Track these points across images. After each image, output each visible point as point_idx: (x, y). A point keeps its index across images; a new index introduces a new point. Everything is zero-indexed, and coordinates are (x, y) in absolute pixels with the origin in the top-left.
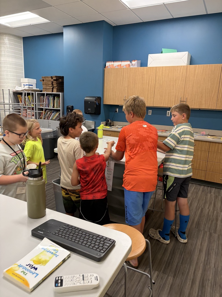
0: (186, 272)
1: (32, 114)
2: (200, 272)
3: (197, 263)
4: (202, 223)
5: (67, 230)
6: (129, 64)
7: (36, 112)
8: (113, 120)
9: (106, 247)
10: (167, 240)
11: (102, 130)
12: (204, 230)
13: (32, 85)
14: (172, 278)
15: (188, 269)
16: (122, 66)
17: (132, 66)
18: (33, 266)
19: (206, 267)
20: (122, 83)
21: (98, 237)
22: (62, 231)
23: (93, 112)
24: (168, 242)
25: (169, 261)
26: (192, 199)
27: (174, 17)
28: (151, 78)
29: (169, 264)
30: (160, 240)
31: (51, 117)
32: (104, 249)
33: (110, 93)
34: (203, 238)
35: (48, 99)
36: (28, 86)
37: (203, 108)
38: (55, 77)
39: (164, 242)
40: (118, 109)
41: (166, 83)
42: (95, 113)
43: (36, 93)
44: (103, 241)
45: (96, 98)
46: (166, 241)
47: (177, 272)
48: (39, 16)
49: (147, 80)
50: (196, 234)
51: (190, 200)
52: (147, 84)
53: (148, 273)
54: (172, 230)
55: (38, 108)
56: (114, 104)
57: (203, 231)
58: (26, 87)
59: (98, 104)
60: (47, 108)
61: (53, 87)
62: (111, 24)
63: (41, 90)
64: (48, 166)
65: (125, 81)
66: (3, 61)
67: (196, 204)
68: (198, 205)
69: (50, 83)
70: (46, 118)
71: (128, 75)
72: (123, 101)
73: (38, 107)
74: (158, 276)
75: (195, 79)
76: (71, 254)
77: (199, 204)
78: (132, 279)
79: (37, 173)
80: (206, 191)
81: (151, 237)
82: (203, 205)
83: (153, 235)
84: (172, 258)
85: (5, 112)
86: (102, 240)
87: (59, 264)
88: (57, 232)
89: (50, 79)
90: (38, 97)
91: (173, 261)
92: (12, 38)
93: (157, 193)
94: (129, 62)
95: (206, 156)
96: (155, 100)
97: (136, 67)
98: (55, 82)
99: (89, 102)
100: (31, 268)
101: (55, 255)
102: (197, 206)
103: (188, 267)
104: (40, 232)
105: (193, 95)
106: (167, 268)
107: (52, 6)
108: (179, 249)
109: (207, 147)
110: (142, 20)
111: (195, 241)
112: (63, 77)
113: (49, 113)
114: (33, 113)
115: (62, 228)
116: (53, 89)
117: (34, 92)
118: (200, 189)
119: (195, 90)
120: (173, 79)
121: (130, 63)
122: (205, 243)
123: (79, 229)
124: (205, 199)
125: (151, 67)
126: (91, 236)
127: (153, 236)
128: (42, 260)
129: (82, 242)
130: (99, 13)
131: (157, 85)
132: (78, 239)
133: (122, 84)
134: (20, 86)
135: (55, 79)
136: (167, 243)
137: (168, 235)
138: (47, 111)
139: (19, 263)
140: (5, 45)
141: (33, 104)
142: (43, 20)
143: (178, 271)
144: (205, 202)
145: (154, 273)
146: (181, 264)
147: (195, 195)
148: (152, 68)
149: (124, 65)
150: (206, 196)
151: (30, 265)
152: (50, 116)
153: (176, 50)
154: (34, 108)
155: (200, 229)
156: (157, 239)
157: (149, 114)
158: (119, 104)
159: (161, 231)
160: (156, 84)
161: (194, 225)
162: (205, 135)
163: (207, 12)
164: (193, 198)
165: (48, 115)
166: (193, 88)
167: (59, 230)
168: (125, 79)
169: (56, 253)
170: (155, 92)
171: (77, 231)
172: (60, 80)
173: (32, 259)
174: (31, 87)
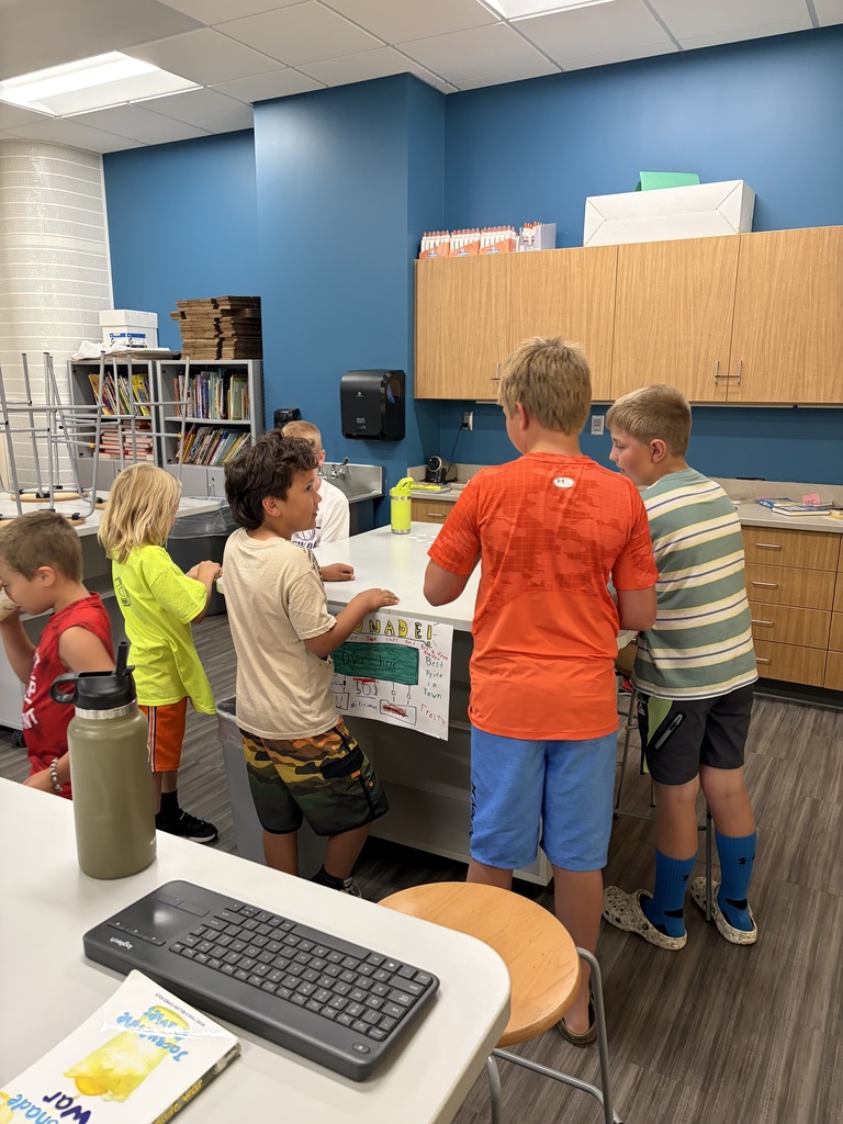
0: (752, 1066)
1: (147, 446)
2: (812, 1066)
3: (798, 1029)
4: (817, 860)
5: (233, 930)
6: (510, 240)
7: (159, 439)
8: (453, 460)
9: (396, 1011)
10: (676, 936)
11: (409, 498)
12: (822, 890)
13: (143, 336)
14: (698, 1091)
15: (763, 1058)
16: (482, 246)
17: (522, 247)
18: (71, 1100)
19: (835, 1047)
20: (486, 313)
21: (364, 961)
22: (211, 934)
23: (376, 433)
24: (679, 943)
25: (683, 1022)
26: (774, 764)
27: (686, 48)
28: (597, 290)
29: (683, 1034)
30: (645, 936)
31: (216, 454)
32: (387, 1024)
33: (440, 357)
34: (821, 921)
35: (205, 387)
36: (127, 339)
37: (809, 401)
38: (228, 302)
39: (662, 945)
40: (471, 417)
41: (656, 309)
42: (382, 433)
43: (159, 363)
44: (386, 983)
45: (385, 377)
46: (670, 940)
47: (718, 1069)
48: (158, 69)
49: (582, 301)
50: (791, 906)
51: (765, 767)
52: (585, 313)
53: (593, 1084)
54: (694, 894)
55: (166, 422)
56: (458, 398)
57: (820, 893)
58: (121, 345)
59: (393, 400)
60: (202, 420)
61: (222, 339)
62: (437, 87)
63: (175, 352)
64: (208, 642)
65: (496, 305)
66: (33, 246)
67: (789, 784)
68: (799, 789)
69: (210, 324)
70: (199, 461)
71: (509, 283)
72: (491, 384)
73: (168, 418)
74: (640, 1083)
75: (774, 286)
76: (245, 1043)
77: (800, 783)
78: (535, 1100)
79: (112, 691)
80: (829, 729)
81: (610, 920)
82: (816, 788)
83: (617, 915)
84: (694, 1007)
85: (35, 442)
86: (381, 975)
87: (184, 1095)
88: (191, 941)
89: (210, 308)
90: (163, 377)
91: (700, 1022)
92: (62, 159)
93: (631, 740)
94: (509, 232)
95: (827, 591)
96: (616, 375)
97: (539, 249)
98: (227, 322)
99: (359, 393)
100: (63, 1115)
101: (173, 1048)
102: (794, 792)
103: (763, 1044)
104: (120, 943)
105: (766, 354)
106: (674, 1049)
107: (202, 26)
108: (724, 970)
109: (828, 555)
110: (556, 64)
111: (790, 939)
112: (257, 300)
113: (208, 439)
114: (149, 440)
115: (215, 923)
116: (220, 346)
117: (150, 363)
118: (803, 721)
119: (774, 330)
120: (686, 288)
121: (514, 233)
122: (829, 943)
123: (287, 926)
124: (823, 761)
125: (597, 247)
126: (335, 957)
127: (618, 920)
128: (112, 1074)
129: (294, 990)
130: (388, 44)
131: (623, 315)
132: (275, 976)
133: (486, 318)
134: (96, 342)
135: (228, 308)
136: (676, 947)
137: (678, 914)
138: (201, 431)
139: (12, 1090)
140: (35, 184)
141: (148, 407)
142: (175, 84)
143: (720, 1063)
144: (824, 776)
145: (623, 1074)
146: (731, 1035)
147: (786, 746)
148: (600, 250)
149: (492, 243)
150: (830, 749)
151: (60, 1097)
152: (212, 450)
153: (696, 177)
154: (150, 421)
155: (808, 886)
156: (632, 929)
157: (593, 433)
158: (475, 398)
159: (648, 897)
160: (618, 313)
161: (784, 872)
162: (820, 509)
163: (814, 20)
164: (775, 759)
165: (204, 448)
166: (769, 323)
167: (202, 929)
168: (497, 299)
169: (179, 1044)
170: (616, 346)
171: (277, 934)
172: (248, 313)
173: (71, 1071)
174: (137, 341)
